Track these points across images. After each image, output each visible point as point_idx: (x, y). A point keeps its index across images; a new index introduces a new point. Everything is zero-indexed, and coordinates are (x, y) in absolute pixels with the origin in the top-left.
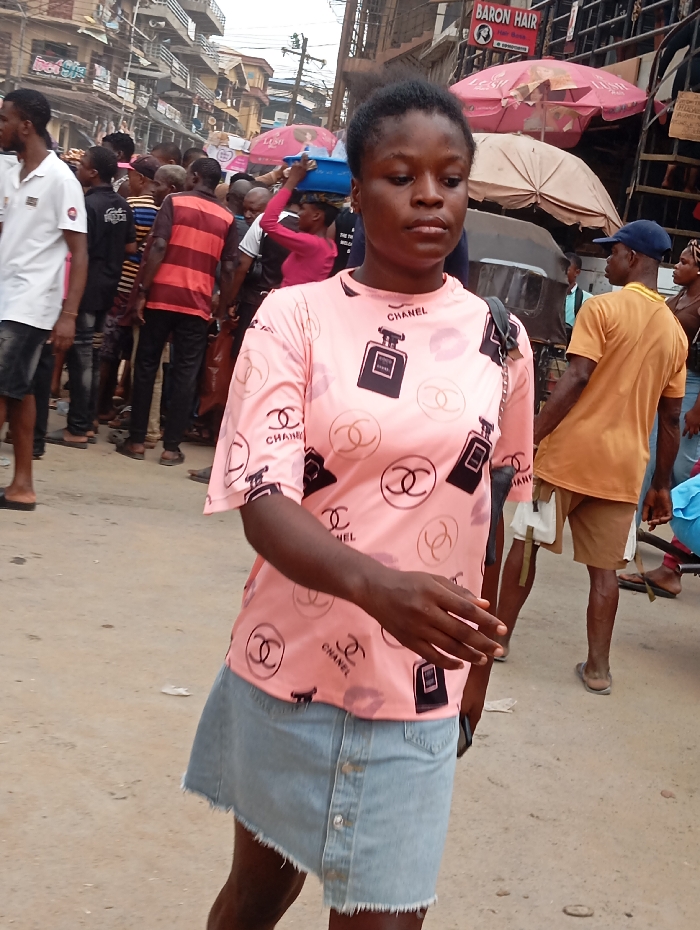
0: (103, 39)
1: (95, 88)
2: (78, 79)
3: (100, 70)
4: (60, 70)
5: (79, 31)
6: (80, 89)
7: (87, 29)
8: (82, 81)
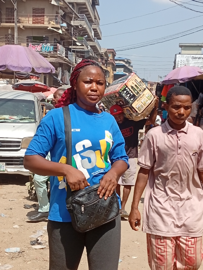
0: (60, 31)
1: (59, 55)
2: (50, 52)
3: (60, 47)
4: (41, 48)
5: (48, 29)
6: (51, 57)
7: (52, 27)
8: (52, 52)
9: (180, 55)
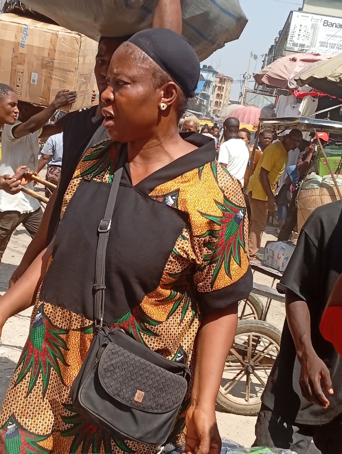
9: (300, 14)
